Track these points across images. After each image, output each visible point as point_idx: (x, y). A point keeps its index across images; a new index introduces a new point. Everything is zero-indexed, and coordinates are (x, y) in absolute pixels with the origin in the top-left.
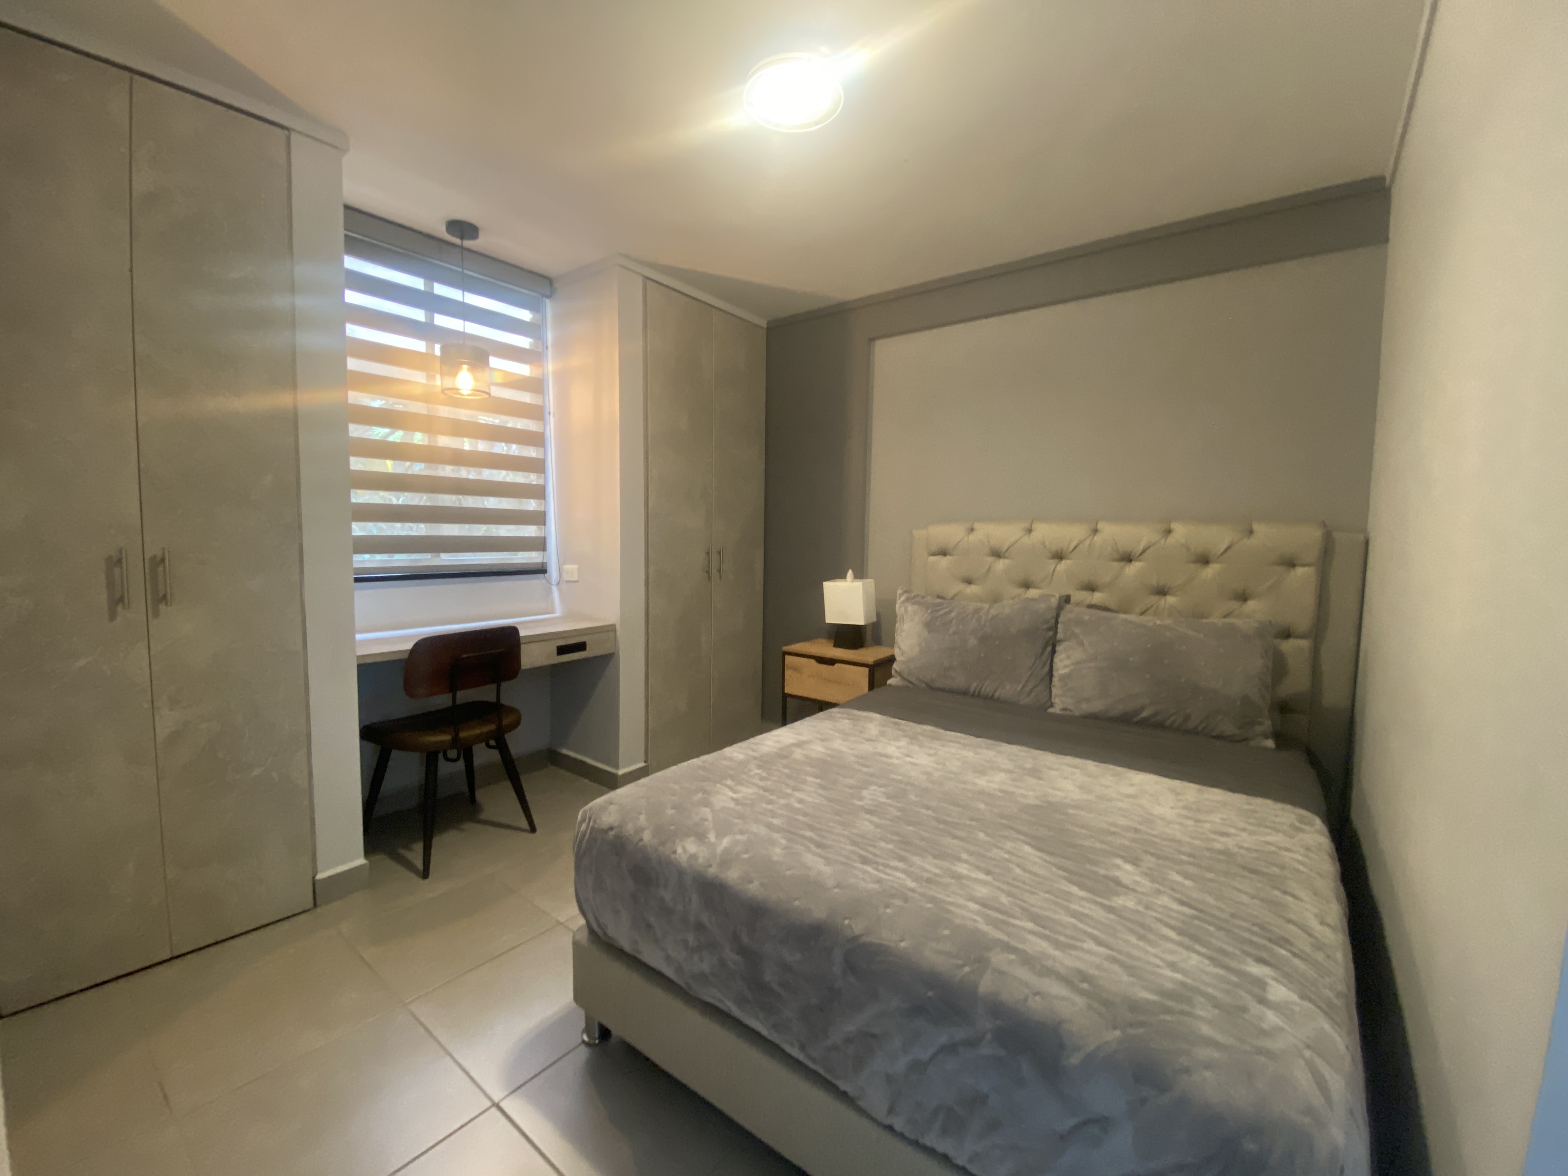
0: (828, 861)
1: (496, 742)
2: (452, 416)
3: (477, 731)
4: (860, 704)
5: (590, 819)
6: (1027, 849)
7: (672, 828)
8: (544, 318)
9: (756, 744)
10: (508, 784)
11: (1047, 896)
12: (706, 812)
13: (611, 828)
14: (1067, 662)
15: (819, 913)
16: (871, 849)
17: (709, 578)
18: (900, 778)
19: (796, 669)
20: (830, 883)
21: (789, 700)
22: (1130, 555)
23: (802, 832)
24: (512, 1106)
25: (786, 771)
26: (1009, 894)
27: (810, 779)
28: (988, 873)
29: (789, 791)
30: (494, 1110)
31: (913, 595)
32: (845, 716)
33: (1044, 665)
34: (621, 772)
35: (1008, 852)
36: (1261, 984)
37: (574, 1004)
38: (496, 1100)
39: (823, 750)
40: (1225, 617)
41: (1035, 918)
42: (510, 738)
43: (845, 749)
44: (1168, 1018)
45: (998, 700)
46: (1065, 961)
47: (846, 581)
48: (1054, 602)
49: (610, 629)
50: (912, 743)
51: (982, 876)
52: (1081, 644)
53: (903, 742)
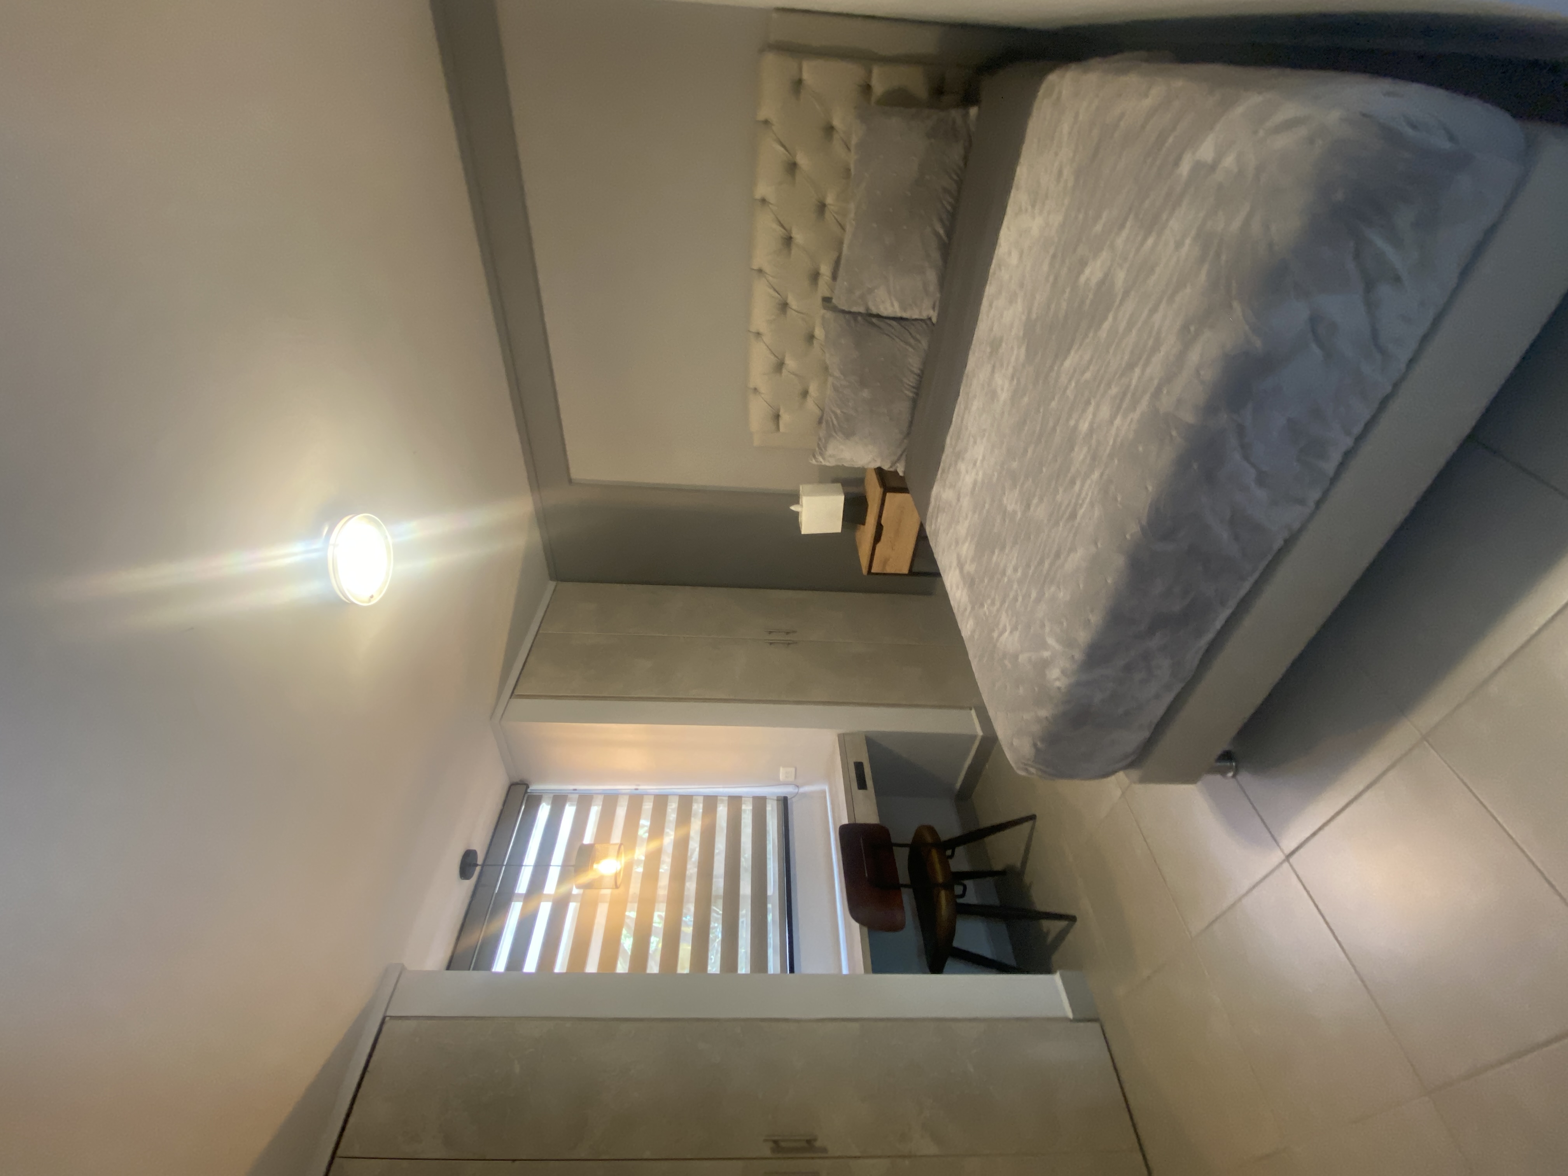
0: (1072, 549)
1: (949, 849)
2: (640, 881)
3: (938, 867)
4: (922, 506)
5: (1025, 764)
6: (1067, 363)
7: (1036, 689)
8: (547, 792)
9: (959, 606)
10: (990, 839)
11: (1111, 351)
12: (1022, 658)
13: (1035, 745)
14: (888, 305)
15: (1119, 561)
16: (1063, 508)
17: (795, 643)
18: (996, 474)
19: (885, 562)
20: (1093, 549)
21: (915, 569)
22: (786, 239)
23: (1045, 572)
24: (1289, 844)
25: (986, 581)
26: (1109, 385)
27: (995, 558)
28: (1088, 403)
29: (1006, 580)
30: (1292, 860)
31: (817, 449)
32: (934, 522)
33: (890, 325)
34: (980, 733)
35: (1070, 381)
36: (1198, 167)
37: (1199, 783)
38: (1282, 857)
39: (967, 544)
40: (849, 149)
41: (1131, 366)
42: (944, 836)
43: (966, 523)
44: (1224, 258)
45: (922, 371)
46: (1170, 345)
47: (801, 512)
48: (829, 315)
49: (843, 740)
50: (963, 459)
51: (1091, 409)
52: (871, 291)
53: (962, 466)
